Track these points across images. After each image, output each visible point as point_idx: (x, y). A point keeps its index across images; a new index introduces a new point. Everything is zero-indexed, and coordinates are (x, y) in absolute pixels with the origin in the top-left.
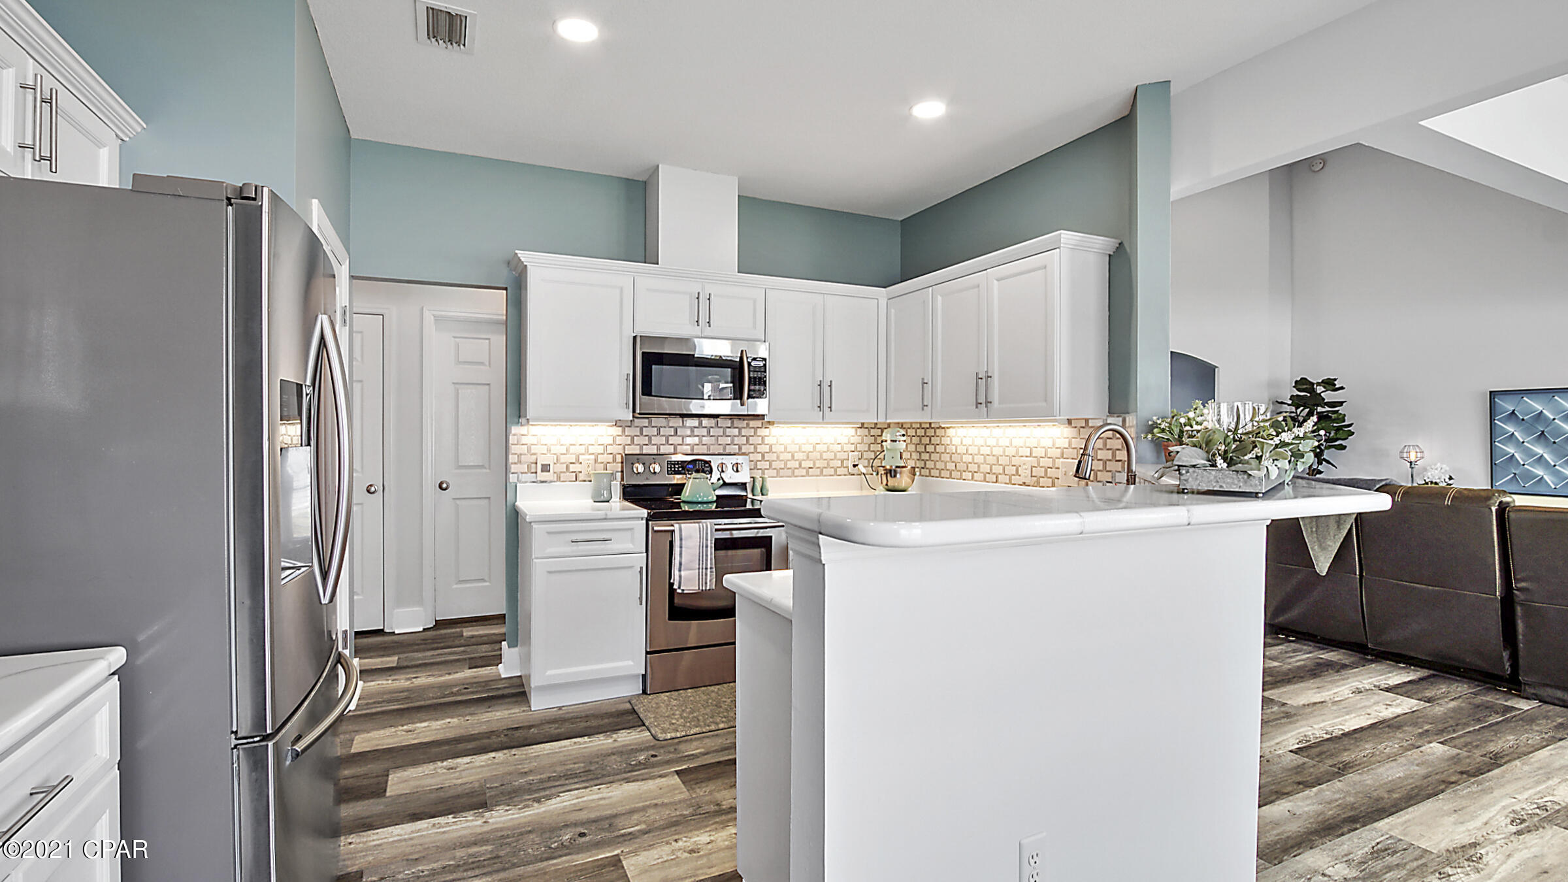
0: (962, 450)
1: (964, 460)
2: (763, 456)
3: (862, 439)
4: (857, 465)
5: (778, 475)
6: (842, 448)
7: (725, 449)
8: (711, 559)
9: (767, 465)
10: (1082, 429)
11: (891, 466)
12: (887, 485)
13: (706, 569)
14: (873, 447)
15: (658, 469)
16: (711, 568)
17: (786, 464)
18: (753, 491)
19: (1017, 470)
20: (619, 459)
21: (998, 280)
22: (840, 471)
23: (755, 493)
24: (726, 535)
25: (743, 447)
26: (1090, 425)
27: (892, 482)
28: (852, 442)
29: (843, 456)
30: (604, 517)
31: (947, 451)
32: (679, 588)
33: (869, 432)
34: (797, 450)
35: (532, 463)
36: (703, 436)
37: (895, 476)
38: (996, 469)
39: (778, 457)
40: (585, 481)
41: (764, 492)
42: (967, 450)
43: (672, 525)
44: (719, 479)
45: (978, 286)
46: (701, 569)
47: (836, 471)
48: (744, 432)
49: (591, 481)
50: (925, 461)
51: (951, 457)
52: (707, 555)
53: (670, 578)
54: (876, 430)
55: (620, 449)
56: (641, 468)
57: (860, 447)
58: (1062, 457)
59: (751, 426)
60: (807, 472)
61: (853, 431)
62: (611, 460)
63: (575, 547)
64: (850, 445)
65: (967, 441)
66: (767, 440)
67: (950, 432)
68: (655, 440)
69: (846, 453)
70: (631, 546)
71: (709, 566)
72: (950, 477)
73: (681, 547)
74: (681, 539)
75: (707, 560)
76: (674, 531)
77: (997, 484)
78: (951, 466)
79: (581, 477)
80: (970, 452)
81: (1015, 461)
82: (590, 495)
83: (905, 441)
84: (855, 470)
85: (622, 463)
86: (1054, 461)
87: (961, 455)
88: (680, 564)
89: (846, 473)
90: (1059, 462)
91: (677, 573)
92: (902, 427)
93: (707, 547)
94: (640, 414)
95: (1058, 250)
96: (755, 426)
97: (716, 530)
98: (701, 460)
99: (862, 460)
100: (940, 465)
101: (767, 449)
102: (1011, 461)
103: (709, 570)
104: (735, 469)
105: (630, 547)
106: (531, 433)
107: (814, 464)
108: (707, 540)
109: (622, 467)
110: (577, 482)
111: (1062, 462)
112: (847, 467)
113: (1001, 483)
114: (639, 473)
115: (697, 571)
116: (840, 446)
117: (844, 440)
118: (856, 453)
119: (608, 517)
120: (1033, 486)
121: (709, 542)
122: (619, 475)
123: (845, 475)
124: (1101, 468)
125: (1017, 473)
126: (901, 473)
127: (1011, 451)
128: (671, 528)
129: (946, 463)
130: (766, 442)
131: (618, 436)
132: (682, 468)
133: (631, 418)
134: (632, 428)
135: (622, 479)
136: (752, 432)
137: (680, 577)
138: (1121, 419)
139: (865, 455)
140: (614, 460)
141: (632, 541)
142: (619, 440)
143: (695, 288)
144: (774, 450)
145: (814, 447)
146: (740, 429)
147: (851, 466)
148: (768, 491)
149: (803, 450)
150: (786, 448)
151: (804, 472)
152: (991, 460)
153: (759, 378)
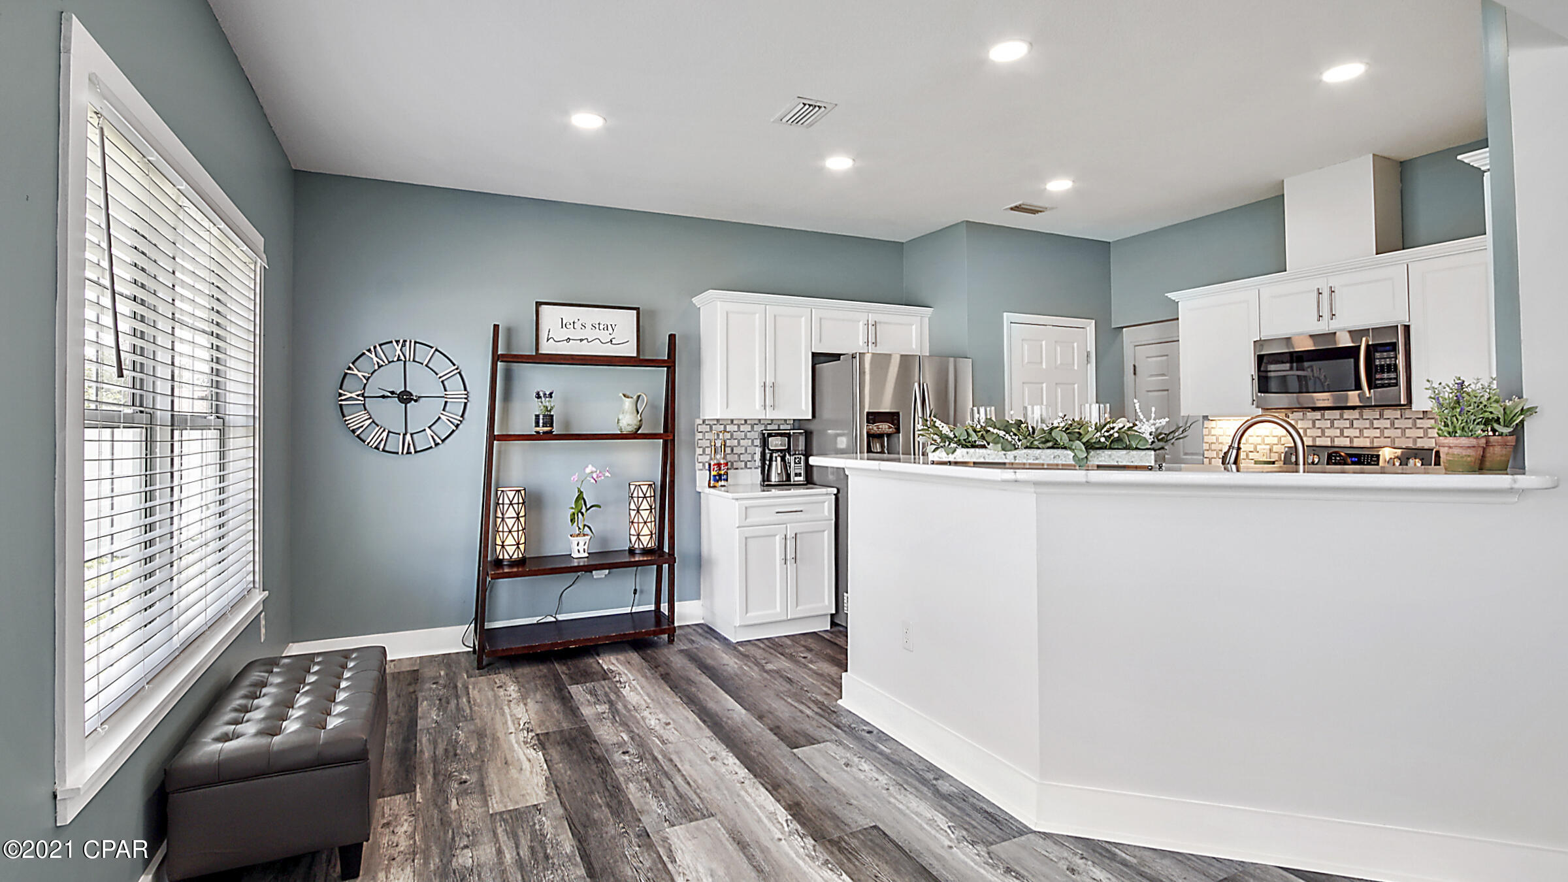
153: (1388, 365)
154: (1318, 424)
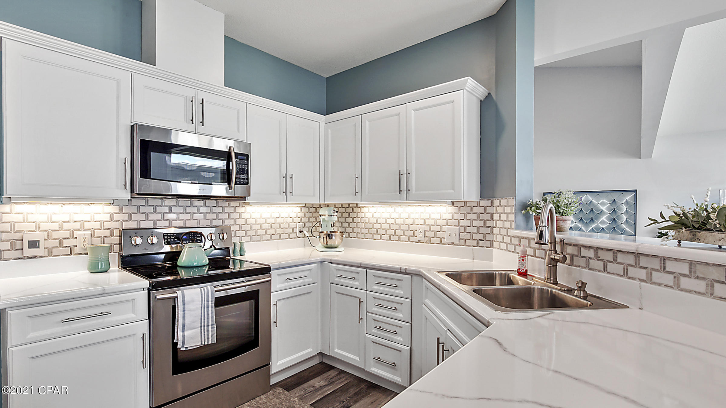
0: (373, 220)
1: (374, 227)
2: (241, 227)
3: (305, 215)
4: (303, 231)
5: (251, 240)
6: (293, 220)
7: (211, 222)
8: (212, 317)
9: (243, 233)
10: (461, 208)
11: (327, 232)
12: (327, 244)
13: (208, 326)
14: (311, 219)
15: (155, 240)
16: (212, 325)
17: (256, 232)
18: (234, 252)
19: (414, 233)
20: (117, 233)
21: (415, 110)
22: (292, 235)
23: (236, 254)
24: (222, 294)
25: (226, 221)
26: (468, 205)
27: (330, 242)
28: (299, 216)
29: (293, 225)
30: (102, 292)
31: (362, 221)
32: (183, 346)
33: (309, 209)
34: (264, 222)
35: (17, 240)
36: (194, 213)
37: (332, 238)
38: (398, 233)
39: (251, 227)
40: (80, 254)
41: (242, 253)
42: (377, 221)
43: (175, 292)
44: (211, 247)
45: (399, 114)
46: (204, 326)
47: (289, 236)
48: (226, 210)
49: (87, 254)
50: (345, 228)
51: (365, 225)
52: (208, 315)
53: (173, 338)
54: (312, 208)
55: (118, 225)
56: (139, 241)
57: (303, 220)
58: (447, 225)
59: (231, 205)
60: (271, 237)
61: (298, 209)
62: (109, 235)
63: (67, 327)
64: (297, 218)
65: (376, 215)
66: (243, 216)
67: (365, 210)
68: (151, 217)
69: (296, 224)
70: (133, 315)
71: (210, 324)
72: (365, 237)
73: (184, 311)
74: (184, 304)
75: (208, 318)
76: (177, 297)
77: (399, 242)
78: (365, 231)
79: (76, 250)
80: (378, 222)
81: (412, 227)
82: (86, 268)
83: (337, 215)
84: (301, 235)
85: (120, 236)
86: (441, 227)
87: (373, 224)
88: (184, 326)
89: (296, 237)
90: (445, 228)
91: (180, 334)
92: (335, 207)
93: (208, 307)
94: (138, 194)
95: (462, 90)
96: (235, 206)
97: (216, 291)
98: (194, 232)
99: (305, 228)
100: (356, 230)
101: (243, 222)
102: (409, 228)
103: (210, 327)
104: (221, 237)
105: (131, 316)
106: (14, 212)
107: (275, 232)
108: (208, 301)
109: (120, 240)
110: (72, 256)
111: (447, 228)
112: (296, 233)
113: (403, 241)
114: (137, 245)
115: (200, 328)
116: (291, 219)
117: (293, 215)
118: (301, 223)
119: (106, 292)
120: (426, 243)
121: (210, 303)
122: (117, 247)
123: (295, 238)
124: (475, 231)
125: (414, 235)
126: (335, 236)
127: (410, 221)
128: (175, 295)
129: (361, 229)
130: (243, 217)
131: (116, 213)
132: (178, 238)
133: (130, 198)
134: (130, 207)
135: (121, 250)
136: (232, 210)
137: (184, 337)
138: (490, 201)
139: (307, 225)
140: (112, 235)
141: (134, 312)
142: (116, 217)
143: (190, 93)
144: (248, 223)
145: (275, 220)
146: (223, 208)
147: (298, 232)
148: (245, 252)
149: (268, 222)
150: (256, 221)
151: (268, 237)
152: (395, 227)
153: (243, 169)
154: (142, 209)
